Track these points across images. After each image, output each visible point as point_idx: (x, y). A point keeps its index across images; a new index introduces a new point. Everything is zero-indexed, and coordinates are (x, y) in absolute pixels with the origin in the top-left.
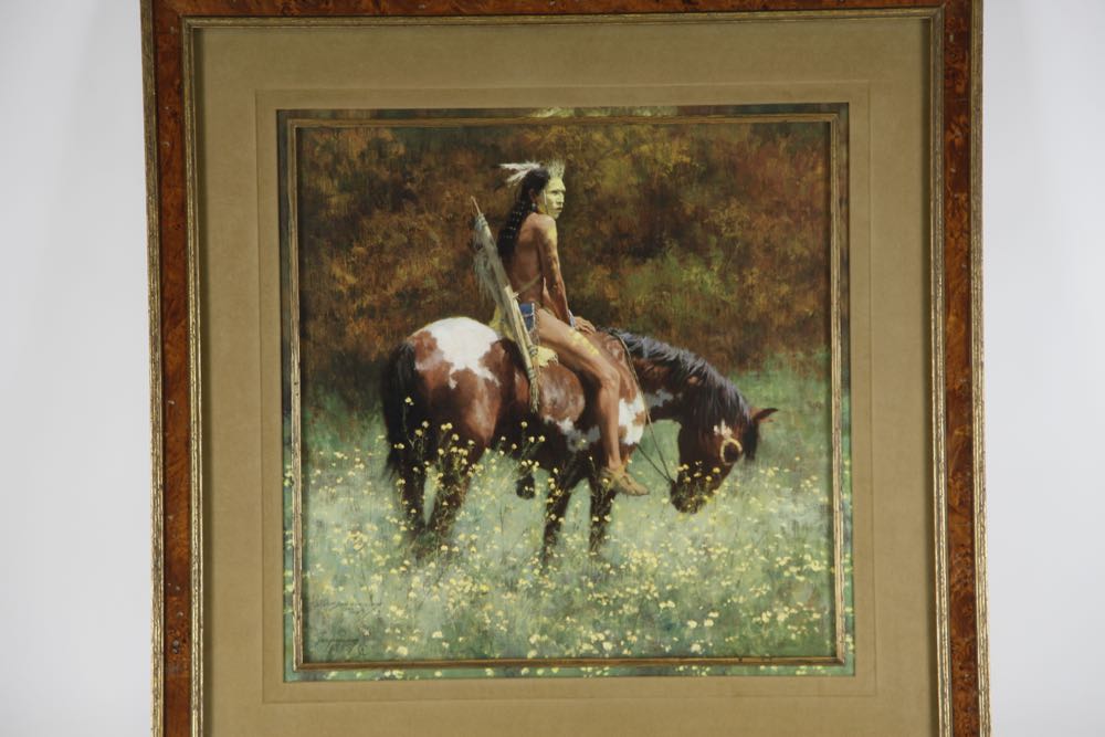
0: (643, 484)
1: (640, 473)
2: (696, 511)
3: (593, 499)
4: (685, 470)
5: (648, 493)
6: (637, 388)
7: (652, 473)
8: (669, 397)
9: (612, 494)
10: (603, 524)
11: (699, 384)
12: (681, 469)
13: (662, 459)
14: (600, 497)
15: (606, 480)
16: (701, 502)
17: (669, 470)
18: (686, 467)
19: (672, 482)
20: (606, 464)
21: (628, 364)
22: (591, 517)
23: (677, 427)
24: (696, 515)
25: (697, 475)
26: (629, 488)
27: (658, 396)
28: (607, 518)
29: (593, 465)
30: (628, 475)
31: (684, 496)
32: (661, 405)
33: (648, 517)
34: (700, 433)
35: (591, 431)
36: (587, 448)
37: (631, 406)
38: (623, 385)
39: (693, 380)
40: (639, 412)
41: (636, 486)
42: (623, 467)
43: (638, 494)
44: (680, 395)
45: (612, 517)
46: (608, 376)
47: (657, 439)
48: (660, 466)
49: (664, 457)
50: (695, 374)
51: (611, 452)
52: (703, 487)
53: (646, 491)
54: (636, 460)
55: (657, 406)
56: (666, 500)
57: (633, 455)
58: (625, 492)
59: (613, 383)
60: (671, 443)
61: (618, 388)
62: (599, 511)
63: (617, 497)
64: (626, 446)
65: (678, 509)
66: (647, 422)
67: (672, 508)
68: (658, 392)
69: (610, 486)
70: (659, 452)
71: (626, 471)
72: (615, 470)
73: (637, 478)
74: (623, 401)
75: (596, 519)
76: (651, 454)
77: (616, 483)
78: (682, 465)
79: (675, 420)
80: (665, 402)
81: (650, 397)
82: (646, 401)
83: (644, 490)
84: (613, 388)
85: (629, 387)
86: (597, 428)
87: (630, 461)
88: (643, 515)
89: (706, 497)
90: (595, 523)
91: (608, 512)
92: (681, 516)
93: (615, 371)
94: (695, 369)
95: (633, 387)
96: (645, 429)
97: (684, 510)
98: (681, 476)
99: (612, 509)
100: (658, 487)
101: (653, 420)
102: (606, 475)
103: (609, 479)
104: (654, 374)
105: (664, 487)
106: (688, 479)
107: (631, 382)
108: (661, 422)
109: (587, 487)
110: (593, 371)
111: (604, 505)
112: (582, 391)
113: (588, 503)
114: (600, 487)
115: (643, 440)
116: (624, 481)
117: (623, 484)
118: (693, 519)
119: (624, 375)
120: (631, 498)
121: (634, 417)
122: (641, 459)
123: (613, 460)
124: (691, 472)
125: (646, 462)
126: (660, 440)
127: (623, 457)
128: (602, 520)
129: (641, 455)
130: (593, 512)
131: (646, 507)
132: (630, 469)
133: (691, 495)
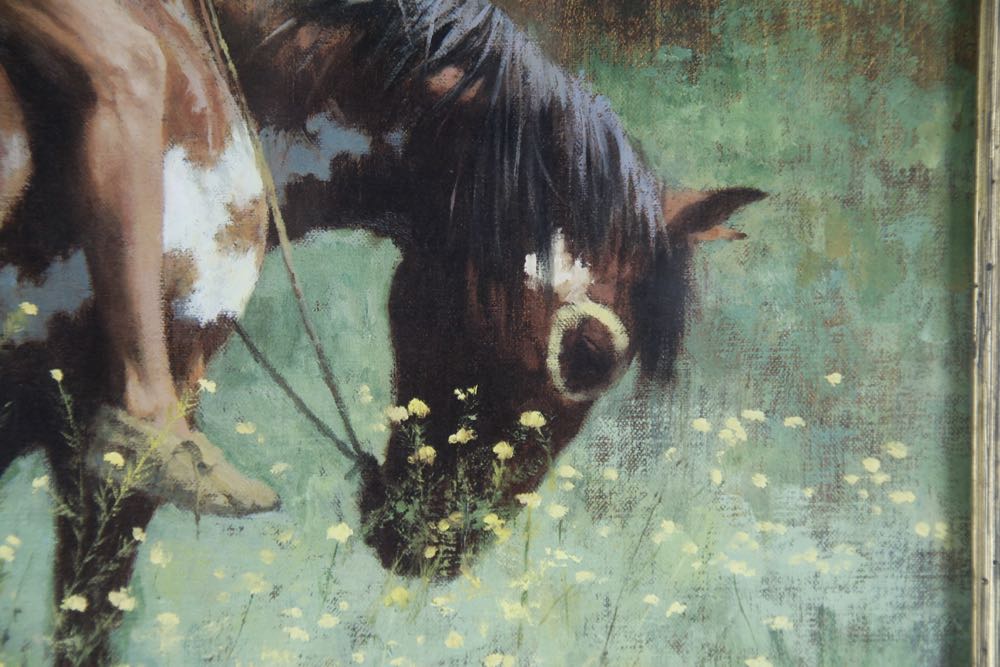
0: (260, 471)
1: (243, 429)
2: (454, 571)
3: (64, 526)
4: (413, 418)
5: (276, 506)
6: (232, 109)
7: (292, 429)
8: (355, 143)
9: (139, 509)
10: (106, 622)
11: (471, 93)
12: (400, 414)
13: (329, 379)
14: (91, 524)
15: (114, 458)
16: (474, 538)
17: (355, 418)
18: (418, 406)
19: (366, 462)
20: (116, 396)
21: (198, 17)
22: (59, 597)
23: (387, 256)
24: (455, 583)
25: (461, 436)
26: (204, 485)
27: (313, 138)
28: (120, 599)
29: (66, 398)
30: (197, 437)
31: (410, 517)
32: (324, 173)
33: (274, 594)
34: (471, 276)
35: (57, 267)
36: (42, 334)
37: (211, 178)
38: (178, 94)
39: (448, 78)
40: (242, 204)
41: (228, 479)
42: (181, 409)
43: (237, 509)
44: (396, 138)
45: (138, 593)
46: (120, 60)
47: (310, 300)
48: (320, 400)
49: (336, 371)
50: (454, 57)
51: (135, 352)
52: (480, 482)
53: (272, 499)
54: (233, 379)
55: (310, 178)
56: (342, 532)
57: (219, 360)
58: (187, 500)
59: (140, 87)
60: (364, 320)
61: (159, 108)
62: (90, 570)
63: (158, 518)
64: (194, 327)
65: (387, 564)
66: (273, 239)
67: (367, 560)
68: (313, 124)
69: (132, 479)
70: (320, 353)
71: (192, 421)
72: (150, 418)
73: (234, 450)
74: (177, 156)
75: (77, 603)
76: (290, 359)
77: (157, 468)
78: (403, 402)
79: (379, 233)
80: (341, 161)
81: (282, 139)
82: (270, 160)
83: (263, 494)
84: (141, 105)
85: (202, 103)
86: (79, 259)
87: (208, 386)
88: (256, 585)
89: (491, 520)
90: (73, 617)
91: (121, 577)
92: (399, 590)
93: (146, 40)
94: (452, 39)
95: (217, 105)
96: (262, 269)
97: (410, 567)
98: (400, 440)
99: (139, 567)
100: (314, 480)
101: (295, 234)
102: (118, 438)
103: (129, 454)
104: (299, 53)
105: (339, 483)
106: (427, 453)
107: (211, 83)
108: (323, 239)
109: (42, 482)
110: (59, 35)
111: (110, 550)
112: (18, 117)
113: (47, 541)
114: (94, 482)
115: (257, 304)
116: (185, 459)
117: (181, 470)
118: (445, 598)
119: (182, 57)
120: (208, 520)
121: (223, 219)
122: (251, 378)
123: (143, 377)
124: (436, 428)
125: (266, 389)
126: (322, 306)
127: (180, 369)
128: (100, 607)
129: (251, 365)
130: (66, 575)
131: (267, 556)
132: (208, 416)
133: (439, 513)
